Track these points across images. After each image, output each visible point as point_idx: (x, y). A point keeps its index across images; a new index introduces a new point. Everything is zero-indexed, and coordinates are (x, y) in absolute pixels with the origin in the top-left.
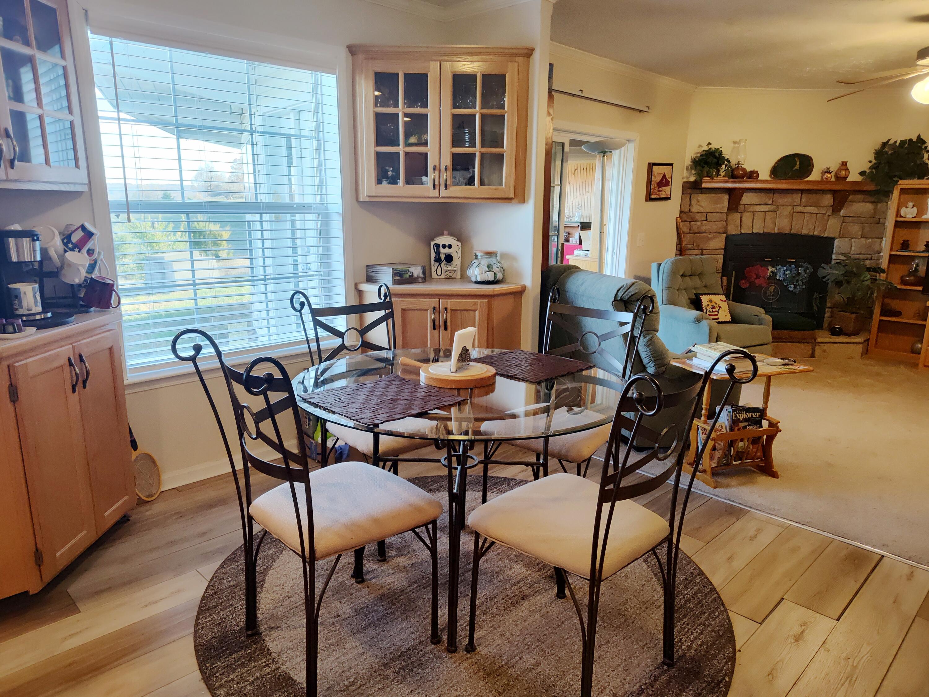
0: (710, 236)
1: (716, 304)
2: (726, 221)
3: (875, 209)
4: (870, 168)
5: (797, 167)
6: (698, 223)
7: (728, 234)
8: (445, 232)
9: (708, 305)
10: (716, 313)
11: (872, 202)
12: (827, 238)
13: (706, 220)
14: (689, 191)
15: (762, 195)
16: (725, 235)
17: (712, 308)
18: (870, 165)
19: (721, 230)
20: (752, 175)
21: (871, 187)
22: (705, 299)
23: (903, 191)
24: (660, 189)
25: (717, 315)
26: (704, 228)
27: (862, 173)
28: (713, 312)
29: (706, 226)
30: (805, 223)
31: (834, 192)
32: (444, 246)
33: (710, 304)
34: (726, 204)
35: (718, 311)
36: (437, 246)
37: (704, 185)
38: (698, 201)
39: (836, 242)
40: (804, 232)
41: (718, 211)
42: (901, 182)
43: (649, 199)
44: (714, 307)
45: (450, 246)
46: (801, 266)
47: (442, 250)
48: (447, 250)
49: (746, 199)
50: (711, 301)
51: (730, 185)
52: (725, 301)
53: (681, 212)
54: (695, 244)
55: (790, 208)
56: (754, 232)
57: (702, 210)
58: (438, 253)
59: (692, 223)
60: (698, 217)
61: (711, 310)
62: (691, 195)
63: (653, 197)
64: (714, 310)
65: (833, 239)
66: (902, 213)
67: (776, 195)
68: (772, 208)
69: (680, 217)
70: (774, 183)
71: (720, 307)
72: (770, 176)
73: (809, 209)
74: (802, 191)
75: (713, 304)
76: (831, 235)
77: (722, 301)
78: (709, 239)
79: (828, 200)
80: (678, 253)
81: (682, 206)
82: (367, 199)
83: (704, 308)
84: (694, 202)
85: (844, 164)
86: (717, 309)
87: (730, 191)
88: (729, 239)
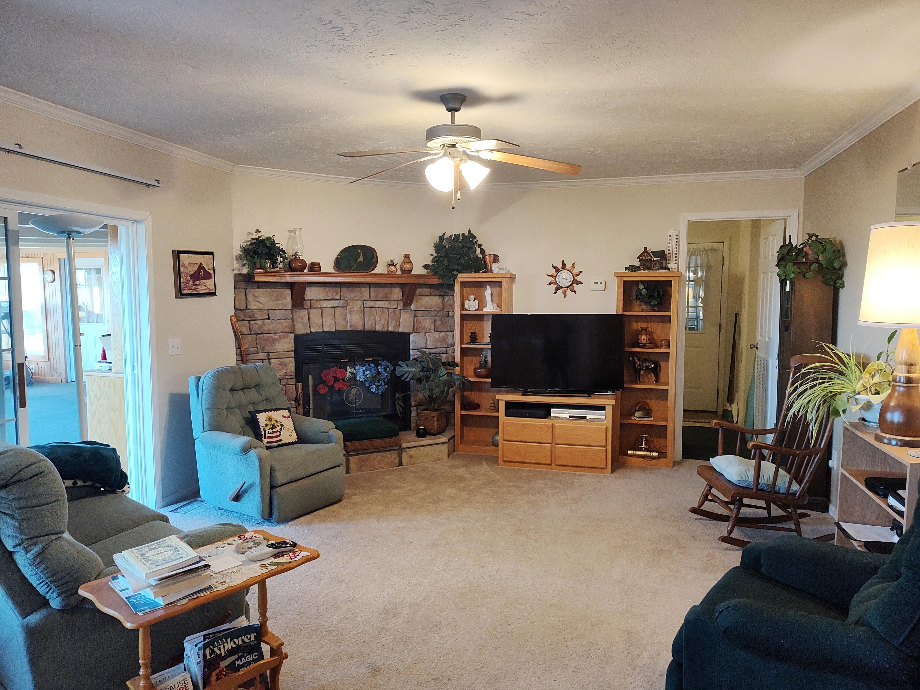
0: (277, 336)
1: (277, 421)
2: (292, 319)
3: (443, 303)
4: (433, 261)
5: (361, 259)
6: (259, 322)
7: (297, 333)
9: (267, 425)
10: (278, 433)
11: (440, 295)
12: (401, 333)
13: (269, 318)
14: (243, 285)
15: (327, 289)
16: (293, 335)
17: (272, 429)
18: (431, 258)
19: (287, 330)
20: (315, 268)
21: (436, 281)
22: (262, 418)
23: (464, 284)
24: (197, 283)
25: (279, 436)
26: (266, 328)
27: (426, 266)
28: (273, 432)
29: (269, 326)
30: (378, 319)
31: (402, 286)
33: (269, 423)
34: (289, 299)
35: (280, 431)
37: (257, 279)
38: (256, 297)
39: (412, 337)
40: (379, 328)
41: (280, 307)
42: (460, 275)
43: (180, 294)
44: (274, 427)
46: (380, 365)
49: (311, 294)
50: (270, 419)
51: (288, 279)
52: (289, 417)
53: (236, 310)
54: (258, 347)
55: (360, 303)
56: (326, 329)
57: (261, 306)
59: (252, 322)
60: (257, 315)
61: (271, 431)
62: (246, 289)
63: (186, 292)
64: (274, 430)
65: (408, 334)
66: (466, 306)
67: (344, 290)
68: (341, 303)
69: (236, 316)
70: (340, 276)
71: (282, 425)
72: (334, 268)
73: (379, 304)
74: (370, 285)
75: (273, 422)
76: (405, 331)
77: (284, 417)
78: (275, 340)
79: (397, 293)
80: (239, 358)
81: (236, 303)
83: (262, 430)
84: (250, 298)
85: (407, 257)
86: (278, 429)
87: (291, 286)
88: (298, 339)
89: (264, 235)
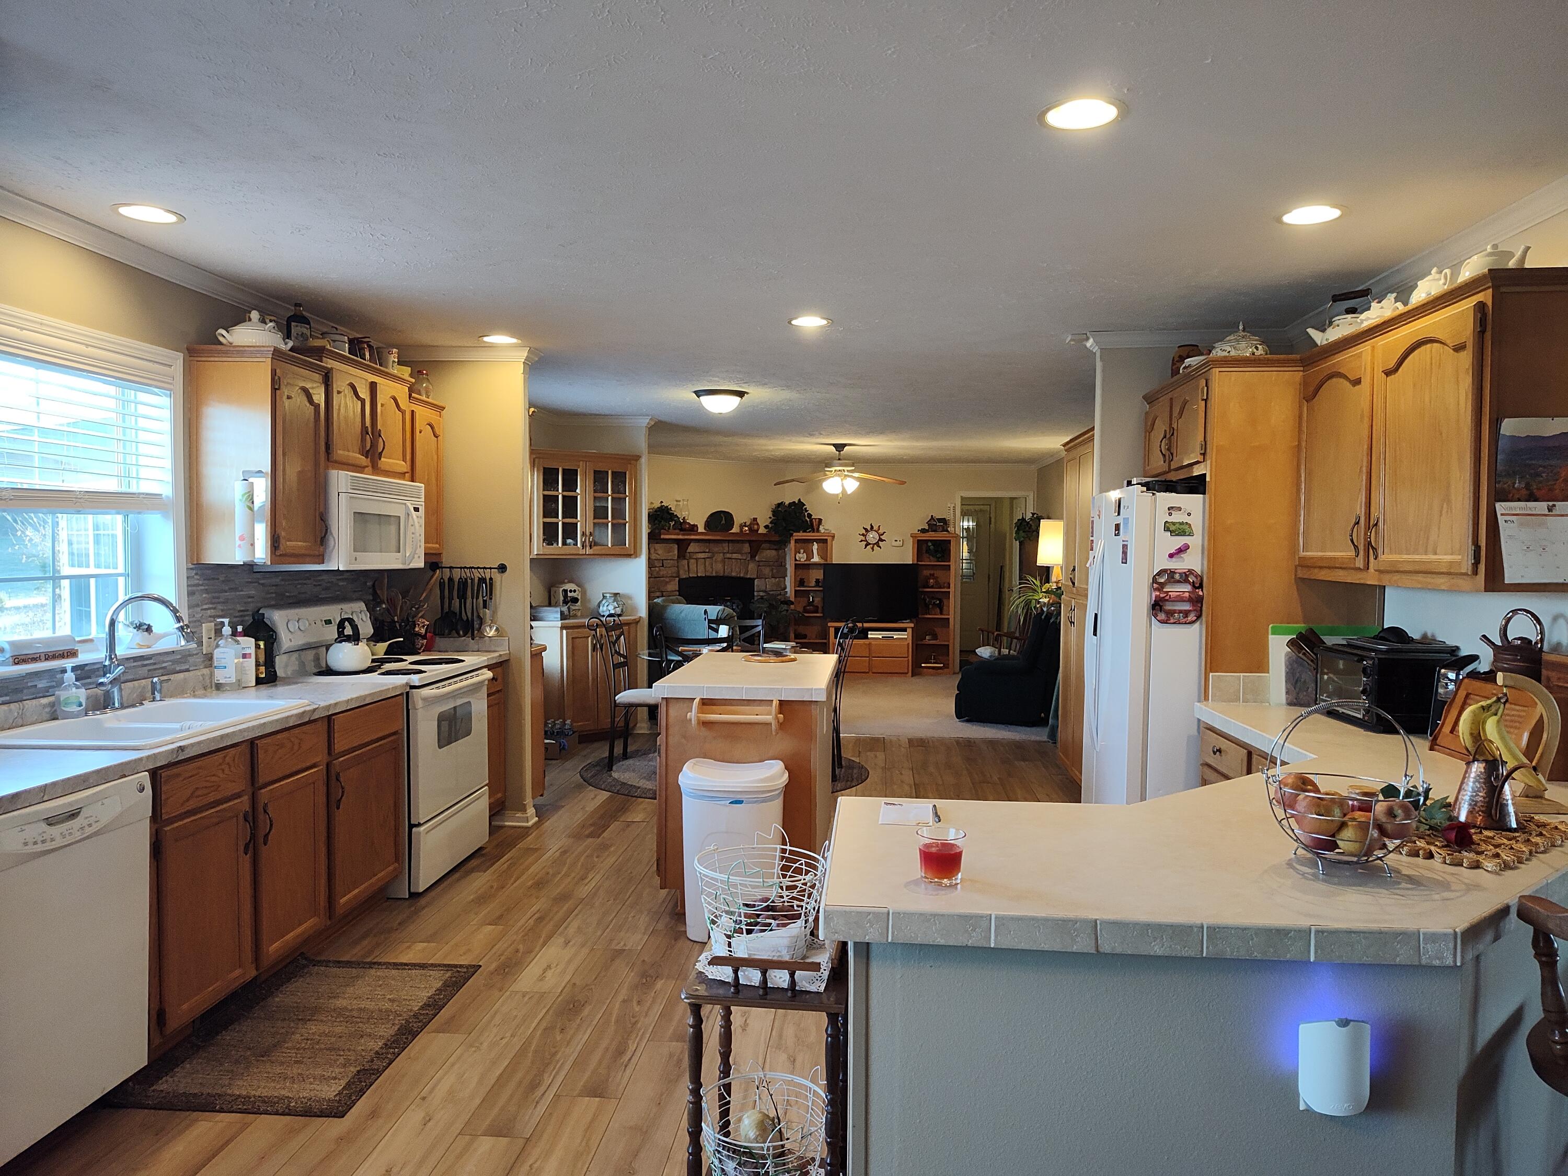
0: (667, 580)
2: (678, 567)
3: (778, 555)
4: (771, 523)
5: (723, 522)
6: (657, 569)
7: (681, 577)
8: (566, 581)
11: (776, 549)
12: (750, 578)
13: (663, 566)
14: (654, 540)
15: (701, 544)
16: (677, 579)
18: (770, 520)
19: (674, 575)
20: (693, 528)
21: (777, 538)
23: (797, 541)
26: (661, 573)
27: (766, 527)
29: (663, 572)
30: (734, 567)
31: (750, 542)
32: (571, 591)
34: (676, 552)
36: (565, 591)
37: (662, 537)
38: (655, 550)
39: (756, 582)
40: (734, 574)
41: (670, 558)
42: (795, 534)
45: (575, 591)
46: (734, 603)
47: (569, 594)
48: (572, 594)
49: (692, 548)
51: (680, 537)
54: (656, 588)
55: (721, 555)
56: (699, 575)
57: (658, 557)
58: (565, 595)
59: (653, 569)
60: (657, 564)
62: (654, 545)
65: (753, 579)
66: (797, 558)
67: (712, 545)
68: (709, 555)
70: (709, 535)
72: (705, 529)
73: (735, 556)
74: (729, 541)
76: (752, 577)
78: (667, 583)
79: (746, 548)
82: (535, 557)
84: (658, 551)
85: (755, 519)
87: (677, 541)
88: (681, 581)
89: (657, 505)
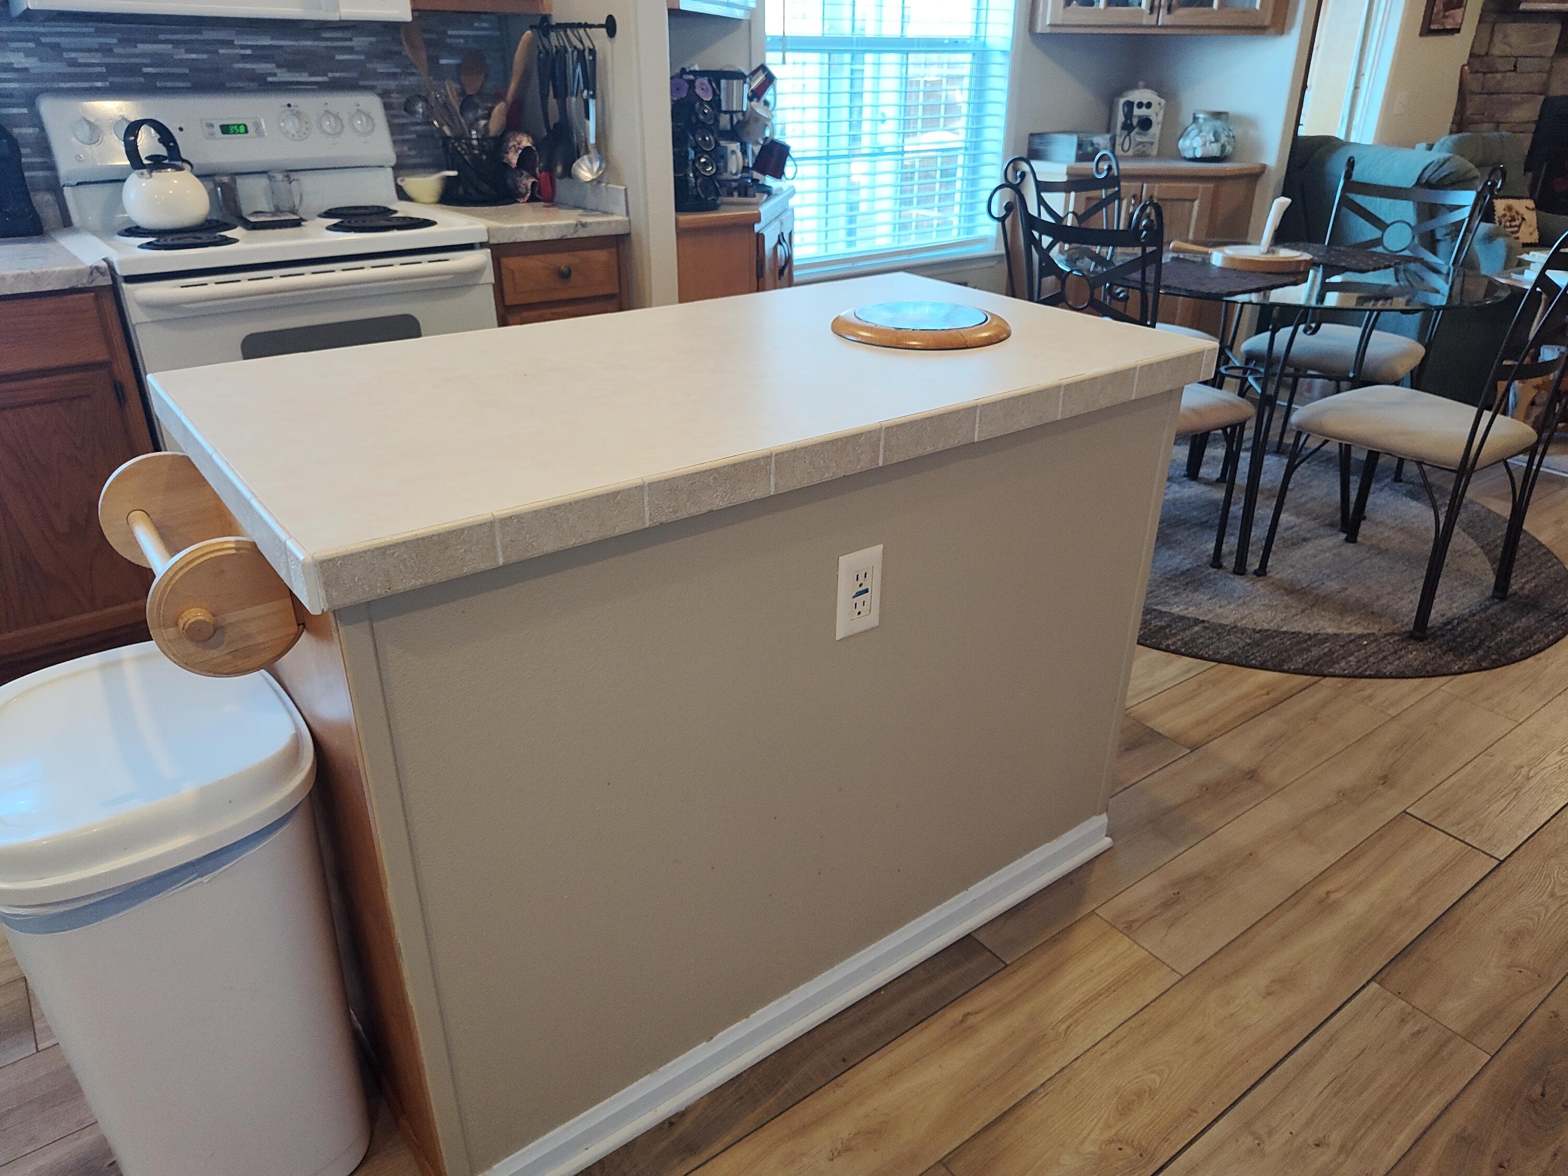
0: (1513, 98)
1: (1518, 213)
2: (1549, 72)
6: (1499, 76)
8: (1141, 83)
9: (1504, 215)
10: (1516, 229)
13: (1514, 70)
14: (1493, 16)
16: (1542, 98)
17: (1510, 221)
19: (1536, 89)
22: (1500, 205)
24: (1447, 13)
25: (1517, 232)
26: (1506, 85)
28: (1511, 226)
29: (1512, 81)
32: (1140, 105)
33: (1508, 214)
34: (1554, 41)
35: (1519, 226)
36: (1130, 105)
38: (1505, 36)
41: (1536, 53)
43: (1427, 31)
44: (1513, 219)
45: (1149, 105)
47: (1137, 111)
48: (1144, 112)
50: (1509, 208)
52: (1533, 209)
53: (1472, 55)
54: (1486, 114)
57: (1508, 50)
58: (1129, 115)
59: (1489, 76)
60: (1500, 65)
61: (1508, 224)
62: (1494, 24)
63: (1433, 27)
64: (1513, 224)
69: (1468, 64)
71: (1523, 219)
75: (1514, 213)
77: (1527, 208)
78: (1513, 104)
80: (1455, 128)
81: (1476, 45)
82: (1048, 30)
83: (1497, 219)
84: (1498, 37)
86: (1517, 223)
87: (1562, 17)
